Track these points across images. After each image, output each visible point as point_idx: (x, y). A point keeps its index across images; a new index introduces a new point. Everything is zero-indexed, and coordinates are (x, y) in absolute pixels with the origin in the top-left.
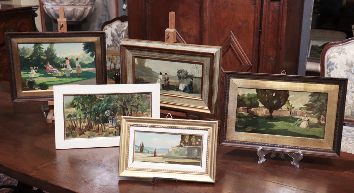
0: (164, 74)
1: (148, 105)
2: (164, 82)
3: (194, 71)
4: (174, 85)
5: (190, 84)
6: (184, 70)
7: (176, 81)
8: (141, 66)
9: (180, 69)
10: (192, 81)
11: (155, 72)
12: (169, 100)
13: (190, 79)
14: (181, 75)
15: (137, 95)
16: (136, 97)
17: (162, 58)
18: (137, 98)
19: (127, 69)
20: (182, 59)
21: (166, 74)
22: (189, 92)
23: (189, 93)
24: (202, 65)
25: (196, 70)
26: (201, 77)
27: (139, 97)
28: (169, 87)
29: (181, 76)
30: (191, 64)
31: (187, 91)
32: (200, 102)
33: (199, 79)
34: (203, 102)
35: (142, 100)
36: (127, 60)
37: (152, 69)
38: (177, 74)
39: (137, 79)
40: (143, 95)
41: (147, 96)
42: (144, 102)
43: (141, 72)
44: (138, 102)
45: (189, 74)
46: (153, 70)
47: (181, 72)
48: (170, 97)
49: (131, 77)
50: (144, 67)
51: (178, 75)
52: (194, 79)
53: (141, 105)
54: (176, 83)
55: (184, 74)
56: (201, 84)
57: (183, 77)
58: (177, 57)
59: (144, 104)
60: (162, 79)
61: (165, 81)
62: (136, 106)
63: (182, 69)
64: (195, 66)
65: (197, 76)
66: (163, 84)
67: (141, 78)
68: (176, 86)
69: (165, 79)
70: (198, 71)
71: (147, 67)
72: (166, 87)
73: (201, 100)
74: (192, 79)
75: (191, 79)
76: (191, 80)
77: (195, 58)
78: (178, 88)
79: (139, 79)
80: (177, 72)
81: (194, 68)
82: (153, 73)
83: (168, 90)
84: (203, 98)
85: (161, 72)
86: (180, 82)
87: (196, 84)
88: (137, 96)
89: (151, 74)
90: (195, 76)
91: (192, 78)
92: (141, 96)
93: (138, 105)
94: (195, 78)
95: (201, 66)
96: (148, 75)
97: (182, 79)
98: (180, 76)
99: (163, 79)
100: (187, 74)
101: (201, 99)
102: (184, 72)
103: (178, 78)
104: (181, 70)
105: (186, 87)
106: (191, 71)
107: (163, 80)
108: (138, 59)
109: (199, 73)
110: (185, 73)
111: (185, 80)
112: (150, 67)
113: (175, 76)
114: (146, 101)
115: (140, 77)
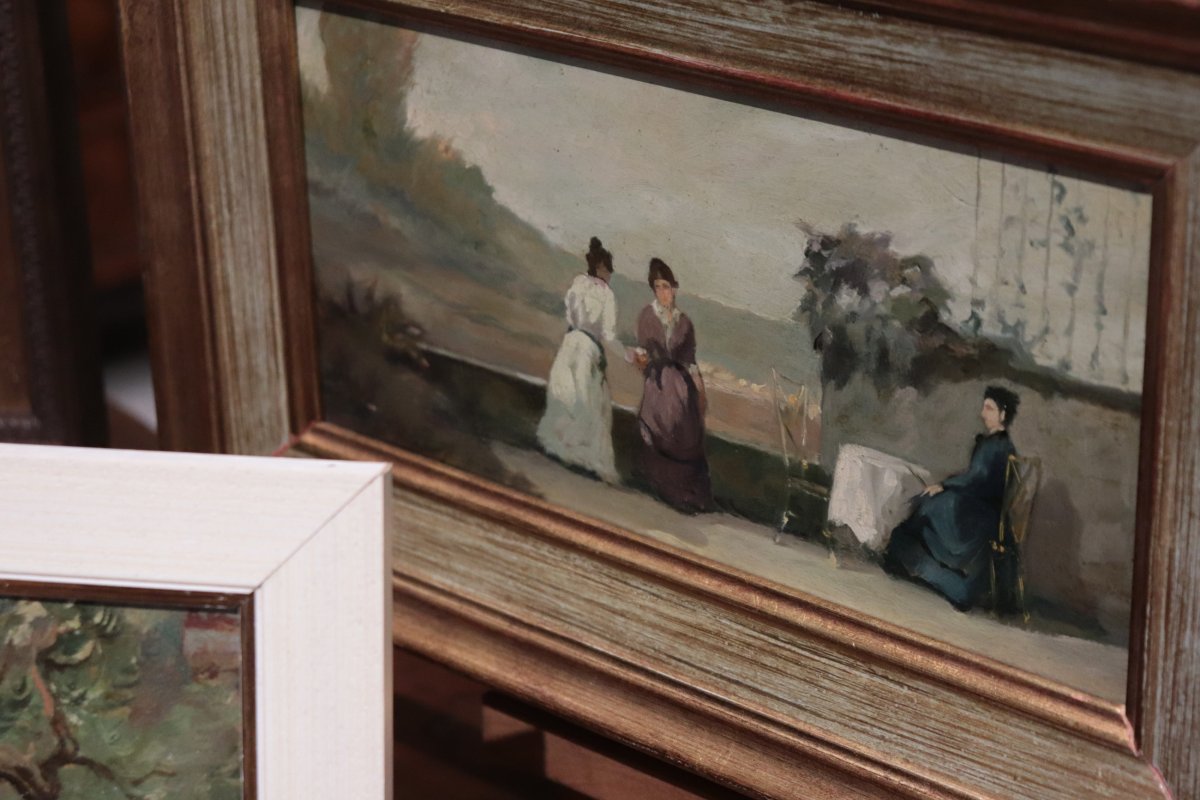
0: (631, 265)
1: (213, 772)
2: (638, 379)
3: (1035, 285)
4: (764, 444)
5: (979, 467)
6: (901, 250)
7: (791, 400)
8: (368, 130)
9: (832, 228)
10: (1004, 435)
11: (531, 235)
12: (698, 655)
13: (974, 387)
14: (853, 316)
15: (33, 610)
16: (19, 636)
17: (600, 39)
18: (48, 664)
19: (207, 150)
20: (847, 79)
21: (659, 270)
22: (958, 587)
23: (962, 606)
24: (1146, 201)
25: (1061, 267)
26: (1136, 386)
27: (68, 642)
28: (699, 464)
29: (856, 330)
30: (991, 167)
31: (930, 572)
32: (1103, 766)
33: (1109, 415)
34: (1152, 776)
35: (110, 702)
36: (197, 36)
37: (490, 178)
38: (799, 290)
39: (339, 298)
40: (133, 617)
41: (197, 639)
42: (148, 720)
43: (368, 206)
44: (57, 721)
45: (956, 315)
46: (505, 195)
47: (855, 276)
48: (704, 616)
49: (260, 265)
50: (402, 146)
51: (808, 305)
52: (1029, 401)
53: (102, 771)
54: (789, 417)
55: (898, 304)
56: (1128, 498)
57: (883, 355)
58: (779, 41)
59: (153, 754)
60: (609, 336)
61: (652, 370)
62: (24, 773)
63: (863, 230)
64: (1043, 205)
65: (1080, 373)
66: (630, 407)
67: (378, 295)
68: (795, 471)
69: (653, 345)
70: (1086, 290)
71: (434, 141)
72: (664, 454)
73: (1119, 748)
74: (1008, 403)
75: (994, 393)
76: (993, 417)
77: (1036, 72)
78: (821, 506)
79: (359, 297)
80: (798, 260)
81: (1038, 234)
82: (509, 239)
83: (690, 509)
84: (1158, 728)
85: (595, 244)
86: (845, 426)
87: (1060, 491)
88: (37, 623)
89: (479, 244)
90: (1046, 356)
91: (1003, 383)
92: (101, 633)
93: (61, 758)
94: (1052, 384)
95: (1135, 209)
96: (450, 266)
97: (860, 384)
98: (839, 331)
99: (624, 339)
100: (929, 321)
101: (1126, 735)
102: (897, 270)
103: (814, 361)
104: (851, 235)
105: (918, 502)
106: (985, 282)
107: (625, 356)
108: (334, 18)
109: (1113, 329)
110: (900, 291)
111: (907, 395)
112: (475, 153)
113: (778, 327)
114: (181, 716)
115: (362, 273)
